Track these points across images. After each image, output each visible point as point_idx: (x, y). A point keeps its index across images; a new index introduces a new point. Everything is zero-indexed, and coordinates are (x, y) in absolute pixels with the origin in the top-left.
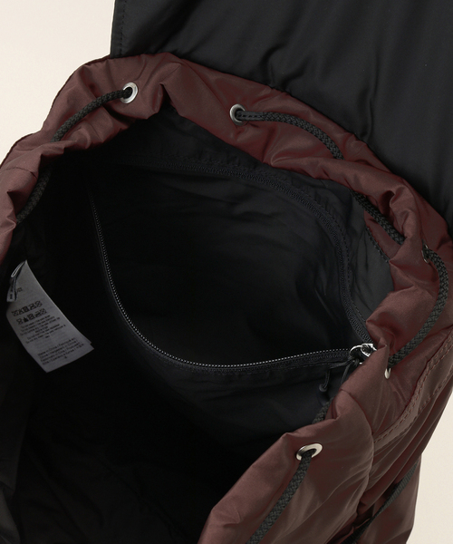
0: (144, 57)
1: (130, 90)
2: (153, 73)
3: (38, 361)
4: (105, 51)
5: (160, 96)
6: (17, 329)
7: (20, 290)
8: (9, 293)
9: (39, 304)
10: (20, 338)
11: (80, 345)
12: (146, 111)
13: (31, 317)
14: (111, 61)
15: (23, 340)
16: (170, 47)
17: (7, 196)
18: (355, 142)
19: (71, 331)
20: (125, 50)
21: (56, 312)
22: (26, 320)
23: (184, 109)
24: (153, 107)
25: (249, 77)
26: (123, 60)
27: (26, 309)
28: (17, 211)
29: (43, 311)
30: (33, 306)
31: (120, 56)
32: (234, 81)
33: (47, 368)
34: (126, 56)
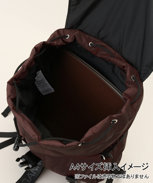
0: (72, 29)
1: (68, 36)
2: (73, 33)
3: (42, 92)
4: (64, 27)
5: (74, 38)
6: (37, 86)
7: (39, 77)
8: (36, 77)
9: (43, 80)
11: (51, 90)
12: (70, 41)
13: (41, 83)
14: (65, 30)
15: (39, 88)
16: (78, 28)
18: (117, 53)
20: (68, 28)
22: (39, 84)
24: (72, 40)
25: (95, 37)
26: (67, 30)
27: (40, 81)
29: (44, 82)
30: (41, 81)
31: (67, 29)
32: (91, 37)
33: (44, 94)
34: (68, 29)
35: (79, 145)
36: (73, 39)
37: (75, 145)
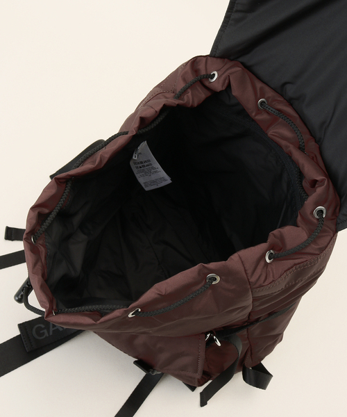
0: (226, 60)
1: (214, 74)
2: (228, 69)
3: (143, 185)
4: (207, 52)
5: (227, 81)
6: (135, 171)
7: (140, 153)
8: (134, 155)
9: (149, 161)
10: (136, 175)
11: (165, 180)
12: (219, 88)
13: (144, 166)
14: (209, 58)
15: (137, 176)
16: (241, 59)
17: (139, 119)
18: (313, 143)
19: (163, 174)
20: (217, 55)
21: (157, 165)
22: (140, 167)
23: (235, 92)
24: (222, 86)
25: (274, 90)
26: (215, 59)
27: (142, 163)
28: (139, 128)
29: (151, 164)
30: (145, 162)
31: (214, 57)
32: (267, 89)
33: (147, 189)
34: (218, 57)
35: (130, 316)
36: (226, 85)
37: (118, 317)
